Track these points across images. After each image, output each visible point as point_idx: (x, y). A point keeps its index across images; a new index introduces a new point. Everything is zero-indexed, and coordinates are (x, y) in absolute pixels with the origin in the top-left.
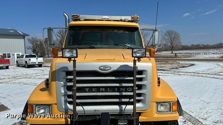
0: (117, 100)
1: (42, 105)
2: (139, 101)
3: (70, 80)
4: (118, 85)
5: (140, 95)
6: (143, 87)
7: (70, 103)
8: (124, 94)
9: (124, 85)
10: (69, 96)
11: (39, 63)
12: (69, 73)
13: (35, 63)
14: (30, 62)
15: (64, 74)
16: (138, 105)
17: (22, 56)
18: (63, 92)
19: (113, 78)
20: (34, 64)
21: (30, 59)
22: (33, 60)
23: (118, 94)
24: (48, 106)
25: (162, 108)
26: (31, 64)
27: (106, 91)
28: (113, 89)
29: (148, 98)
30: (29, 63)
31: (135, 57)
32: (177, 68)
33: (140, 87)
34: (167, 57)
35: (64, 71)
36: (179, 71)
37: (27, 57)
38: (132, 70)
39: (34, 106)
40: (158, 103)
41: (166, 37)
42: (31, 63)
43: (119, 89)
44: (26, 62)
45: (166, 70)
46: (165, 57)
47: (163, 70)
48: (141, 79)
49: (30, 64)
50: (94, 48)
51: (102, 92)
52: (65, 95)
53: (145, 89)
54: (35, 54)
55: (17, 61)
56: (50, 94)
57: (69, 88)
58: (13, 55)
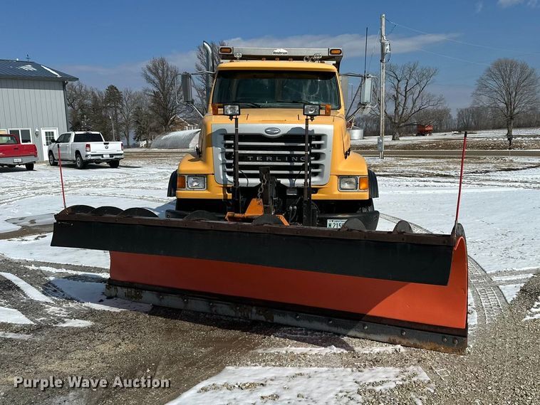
0: (288, 172)
1: (196, 175)
2: (316, 174)
3: (229, 146)
4: (288, 153)
5: (317, 166)
6: (322, 156)
7: (230, 174)
8: (296, 164)
9: (295, 153)
10: (229, 166)
11: (111, 155)
12: (227, 137)
13: (102, 155)
14: (89, 153)
15: (222, 137)
16: (313, 179)
17: (65, 138)
18: (221, 159)
19: (283, 144)
20: (100, 157)
21: (88, 146)
22: (97, 148)
23: (289, 164)
24: (203, 177)
25: (346, 186)
26: (92, 158)
27: (274, 160)
28: (282, 158)
29: (327, 171)
30: (87, 156)
31: (307, 115)
32: (487, 172)
33: (318, 156)
34: (486, 147)
35: (222, 134)
36: (488, 178)
37: (78, 139)
38: (304, 133)
39: (186, 176)
40: (341, 177)
41: (493, 84)
42: (92, 155)
43: (290, 158)
44: (78, 153)
45: (453, 176)
46: (478, 147)
47: (445, 176)
48: (319, 146)
49: (89, 158)
50: (259, 107)
51: (269, 161)
52: (223, 164)
53: (324, 158)
54: (98, 133)
55: (50, 152)
56: (205, 161)
57: (228, 156)
58: (37, 134)
